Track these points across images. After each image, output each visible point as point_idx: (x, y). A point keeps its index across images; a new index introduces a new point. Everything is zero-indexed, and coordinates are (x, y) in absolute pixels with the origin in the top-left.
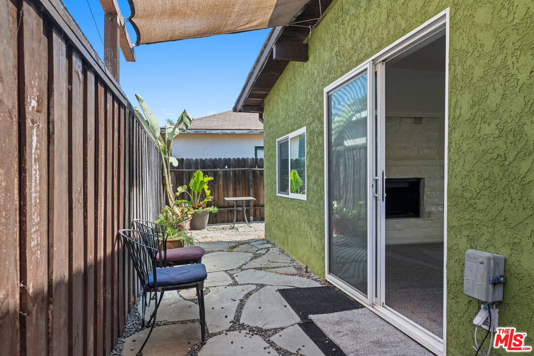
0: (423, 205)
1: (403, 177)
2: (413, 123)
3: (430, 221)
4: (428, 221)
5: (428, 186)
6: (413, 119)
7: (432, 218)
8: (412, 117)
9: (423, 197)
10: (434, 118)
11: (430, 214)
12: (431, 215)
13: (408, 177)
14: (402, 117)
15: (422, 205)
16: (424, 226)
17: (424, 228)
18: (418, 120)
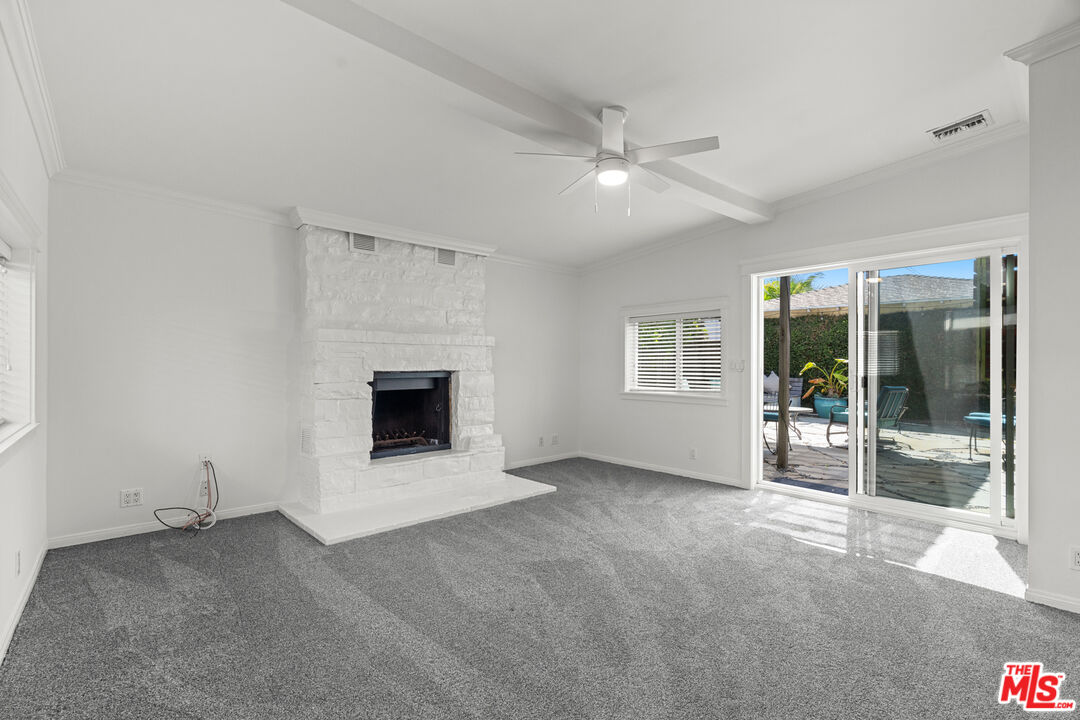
0: (457, 425)
1: (415, 370)
2: (436, 261)
3: (468, 459)
4: (465, 459)
5: (465, 387)
6: (437, 251)
7: (472, 452)
8: (434, 248)
9: (456, 407)
10: (477, 256)
11: (468, 441)
12: (472, 445)
13: (425, 370)
14: (414, 245)
15: (454, 426)
16: (455, 470)
17: (457, 473)
18: (447, 255)
